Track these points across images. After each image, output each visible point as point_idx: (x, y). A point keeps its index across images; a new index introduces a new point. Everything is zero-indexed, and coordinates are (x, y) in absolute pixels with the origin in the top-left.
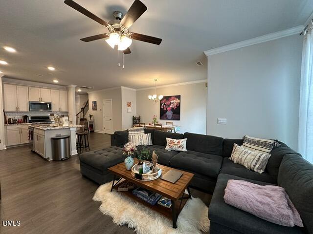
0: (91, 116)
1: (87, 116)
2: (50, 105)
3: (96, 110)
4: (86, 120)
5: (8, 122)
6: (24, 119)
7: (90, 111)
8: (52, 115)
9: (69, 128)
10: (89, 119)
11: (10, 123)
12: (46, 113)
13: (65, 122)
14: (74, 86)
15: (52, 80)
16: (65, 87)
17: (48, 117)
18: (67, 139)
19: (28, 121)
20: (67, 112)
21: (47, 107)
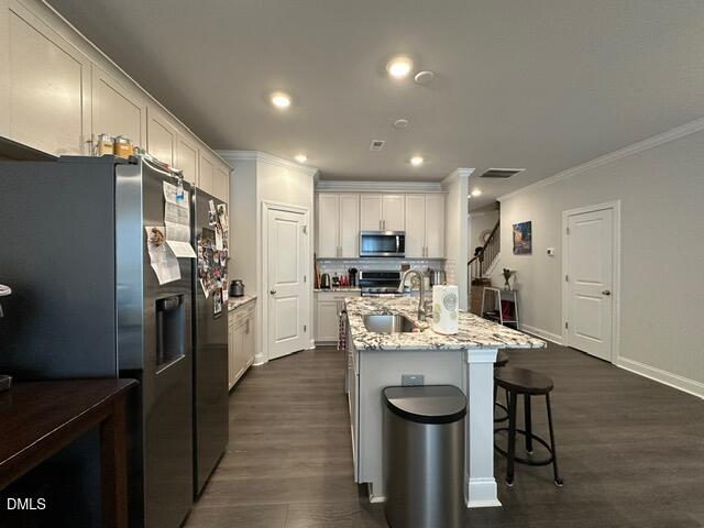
0: (507, 274)
1: (495, 274)
2: (402, 238)
3: (529, 251)
4: (489, 283)
5: (321, 283)
6: (350, 277)
7: (506, 257)
8: (406, 267)
9: (464, 350)
10: (499, 283)
11: (323, 286)
12: (392, 261)
13: (445, 314)
14: (465, 172)
15: (408, 162)
16: (439, 185)
17: (396, 275)
18: (455, 426)
19: (357, 283)
20: (442, 261)
21: (394, 244)
